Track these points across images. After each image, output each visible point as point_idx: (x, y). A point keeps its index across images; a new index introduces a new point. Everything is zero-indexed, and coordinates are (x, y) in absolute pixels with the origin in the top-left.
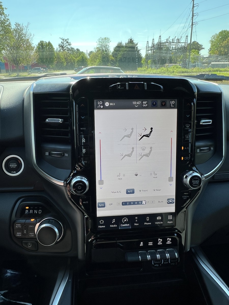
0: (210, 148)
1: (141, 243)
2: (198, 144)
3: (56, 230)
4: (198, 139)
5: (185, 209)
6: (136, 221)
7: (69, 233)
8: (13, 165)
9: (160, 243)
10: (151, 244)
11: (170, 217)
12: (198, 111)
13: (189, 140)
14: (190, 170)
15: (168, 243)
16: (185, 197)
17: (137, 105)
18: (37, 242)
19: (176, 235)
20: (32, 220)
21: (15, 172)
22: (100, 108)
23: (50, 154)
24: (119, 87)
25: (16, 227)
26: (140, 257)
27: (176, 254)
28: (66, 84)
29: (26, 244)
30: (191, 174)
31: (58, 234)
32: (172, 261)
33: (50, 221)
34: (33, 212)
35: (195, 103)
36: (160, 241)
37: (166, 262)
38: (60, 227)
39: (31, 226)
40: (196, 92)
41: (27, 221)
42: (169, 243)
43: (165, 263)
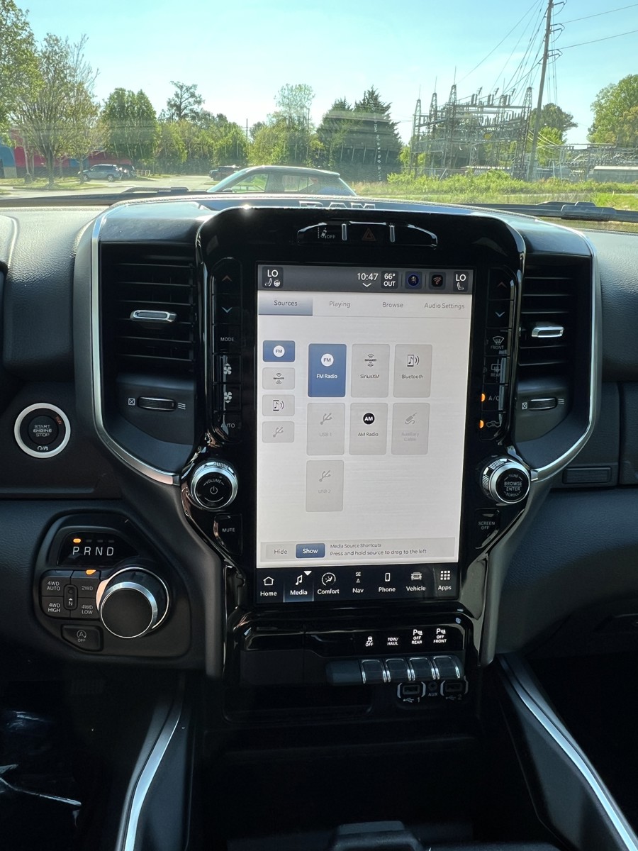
0: (556, 401)
1: (369, 638)
2: (523, 388)
3: (152, 600)
4: (524, 375)
5: (484, 555)
6: (358, 581)
7: (183, 606)
8: (42, 430)
9: (416, 641)
10: (393, 641)
11: (445, 575)
12: (527, 303)
13: (499, 378)
14: (500, 456)
15: (437, 641)
16: (485, 525)
17: (367, 282)
18: (101, 629)
19: (458, 620)
20: (90, 572)
21: (47, 448)
22: (273, 288)
23: (139, 402)
24: (323, 235)
25: (48, 588)
26: (364, 674)
27: (457, 669)
28: (187, 222)
29: (73, 633)
30: (502, 466)
31: (155, 610)
32: (447, 691)
33: (135, 574)
34: (93, 551)
35: (520, 281)
36: (417, 635)
37: (434, 692)
38: (162, 591)
39: (88, 588)
40: (525, 252)
41: (77, 574)
42: (440, 640)
43: (430, 695)
